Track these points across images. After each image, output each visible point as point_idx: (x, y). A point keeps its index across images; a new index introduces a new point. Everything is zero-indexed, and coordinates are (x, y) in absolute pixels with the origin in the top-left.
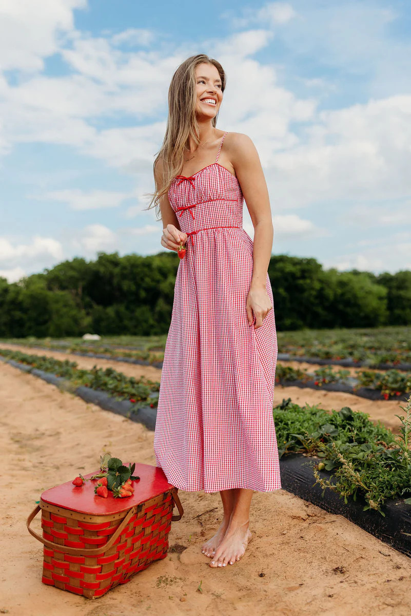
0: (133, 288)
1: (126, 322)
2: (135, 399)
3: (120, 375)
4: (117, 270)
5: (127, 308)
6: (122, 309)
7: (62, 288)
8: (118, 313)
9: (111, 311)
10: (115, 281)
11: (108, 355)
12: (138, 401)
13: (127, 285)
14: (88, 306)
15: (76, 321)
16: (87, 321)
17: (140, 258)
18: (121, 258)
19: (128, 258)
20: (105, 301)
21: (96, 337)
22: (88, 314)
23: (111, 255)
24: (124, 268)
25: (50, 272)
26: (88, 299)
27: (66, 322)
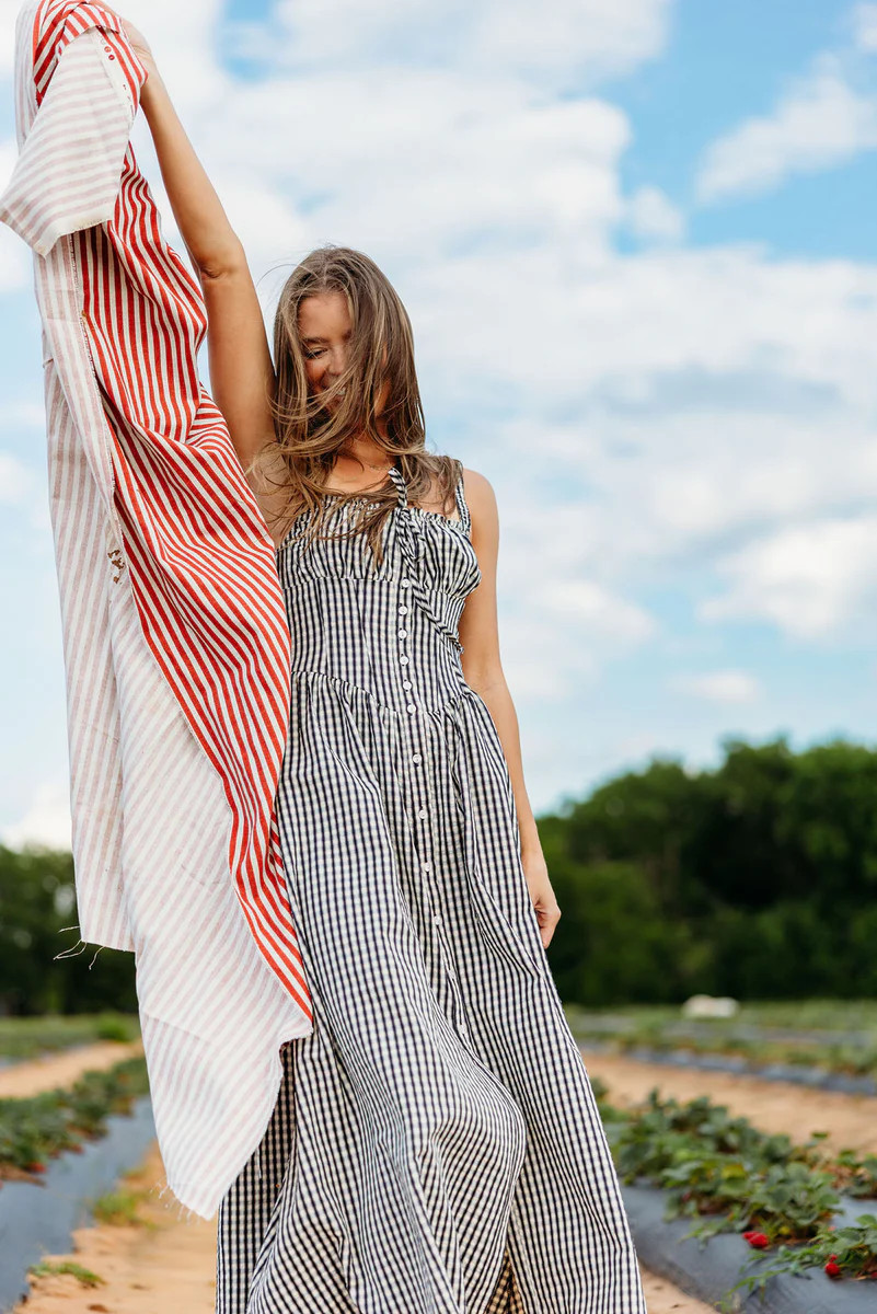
0: (840, 847)
1: (823, 960)
2: (765, 1230)
3: (739, 1128)
4: (786, 794)
5: (825, 913)
6: (806, 915)
7: (618, 853)
8: (794, 932)
9: (770, 925)
10: (782, 828)
11: (737, 1061)
12: (780, 1238)
13: (819, 839)
14: (696, 911)
15: (663, 957)
16: (697, 958)
17: (860, 751)
18: (795, 758)
19: (820, 756)
20: (755, 894)
21: (722, 1008)
22: (698, 936)
23: (766, 749)
24: (808, 784)
25: (582, 812)
26: (697, 889)
27: (634, 960)
